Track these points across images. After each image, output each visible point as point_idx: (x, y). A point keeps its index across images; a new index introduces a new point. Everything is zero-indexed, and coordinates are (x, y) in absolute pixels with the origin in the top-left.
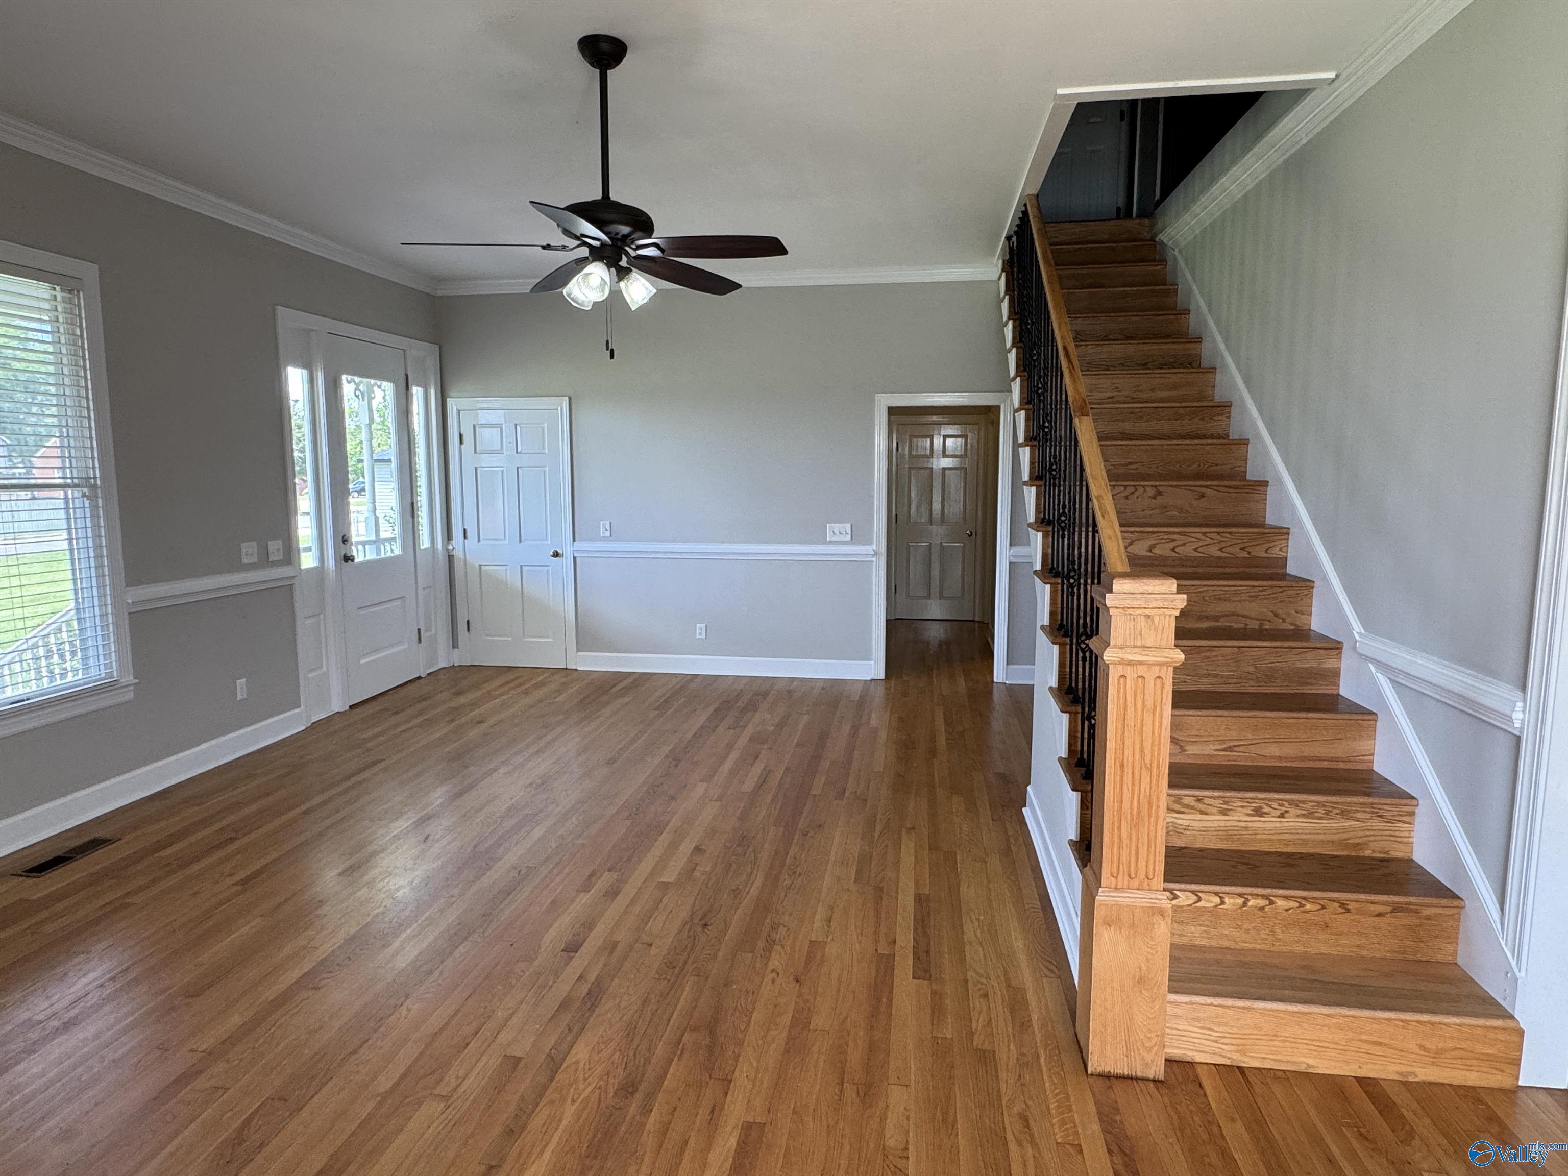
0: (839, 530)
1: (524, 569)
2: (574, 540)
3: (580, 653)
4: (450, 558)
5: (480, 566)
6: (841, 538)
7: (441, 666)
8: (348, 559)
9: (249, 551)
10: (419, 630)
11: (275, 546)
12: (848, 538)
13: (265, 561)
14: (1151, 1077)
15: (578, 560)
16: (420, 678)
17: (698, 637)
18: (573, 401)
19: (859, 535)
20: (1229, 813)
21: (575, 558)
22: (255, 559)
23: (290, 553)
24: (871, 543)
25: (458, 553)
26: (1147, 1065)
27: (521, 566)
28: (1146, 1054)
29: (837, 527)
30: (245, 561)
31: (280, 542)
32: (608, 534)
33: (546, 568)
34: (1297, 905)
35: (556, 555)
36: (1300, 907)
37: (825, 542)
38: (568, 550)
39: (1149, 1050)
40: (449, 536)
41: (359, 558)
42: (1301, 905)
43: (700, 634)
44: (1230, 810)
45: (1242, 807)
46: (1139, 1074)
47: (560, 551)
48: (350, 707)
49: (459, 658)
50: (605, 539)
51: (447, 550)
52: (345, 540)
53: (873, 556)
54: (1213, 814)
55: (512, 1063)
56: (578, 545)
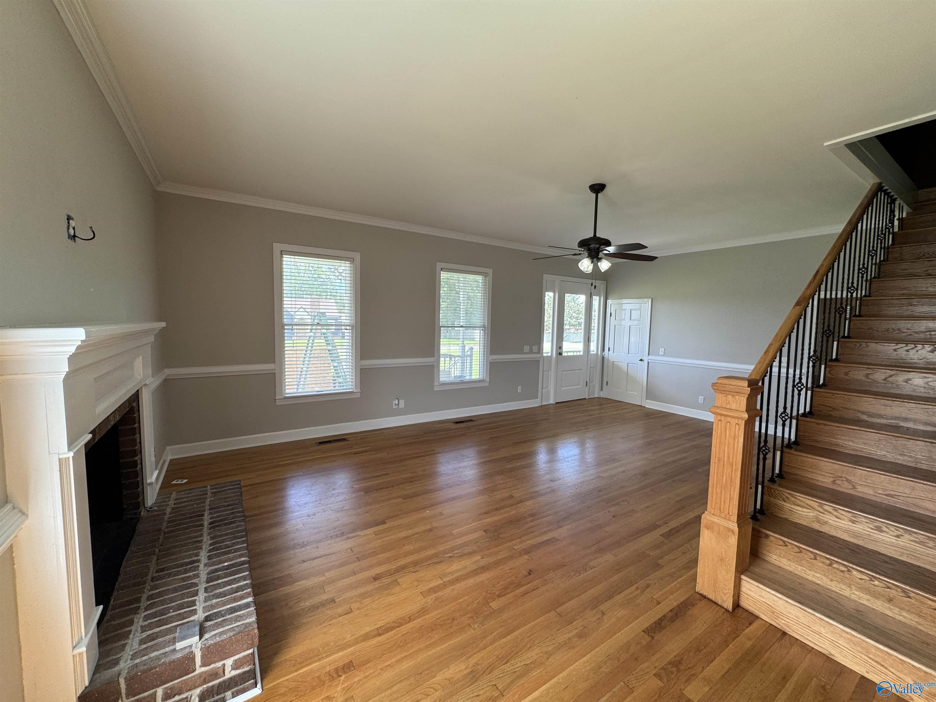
1: (629, 364)
2: (649, 355)
3: (647, 401)
4: (603, 358)
5: (613, 362)
7: (596, 396)
8: (560, 354)
9: (526, 348)
10: (587, 382)
11: (535, 348)
13: (531, 352)
14: (726, 607)
15: (650, 363)
16: (585, 399)
17: (700, 402)
18: (653, 300)
20: (857, 523)
21: (648, 362)
22: (528, 351)
23: (540, 350)
25: (606, 356)
26: (723, 601)
28: (723, 596)
30: (524, 351)
31: (537, 346)
32: (663, 353)
33: (637, 365)
34: (869, 579)
35: (641, 360)
36: (870, 581)
38: (646, 358)
39: (725, 594)
40: (603, 350)
41: (564, 354)
42: (871, 580)
43: (701, 401)
44: (857, 521)
45: (867, 523)
46: (719, 603)
47: (643, 359)
48: (556, 403)
49: (603, 395)
50: (662, 356)
51: (603, 355)
52: (560, 348)
54: (844, 520)
55: (511, 497)
56: (650, 357)
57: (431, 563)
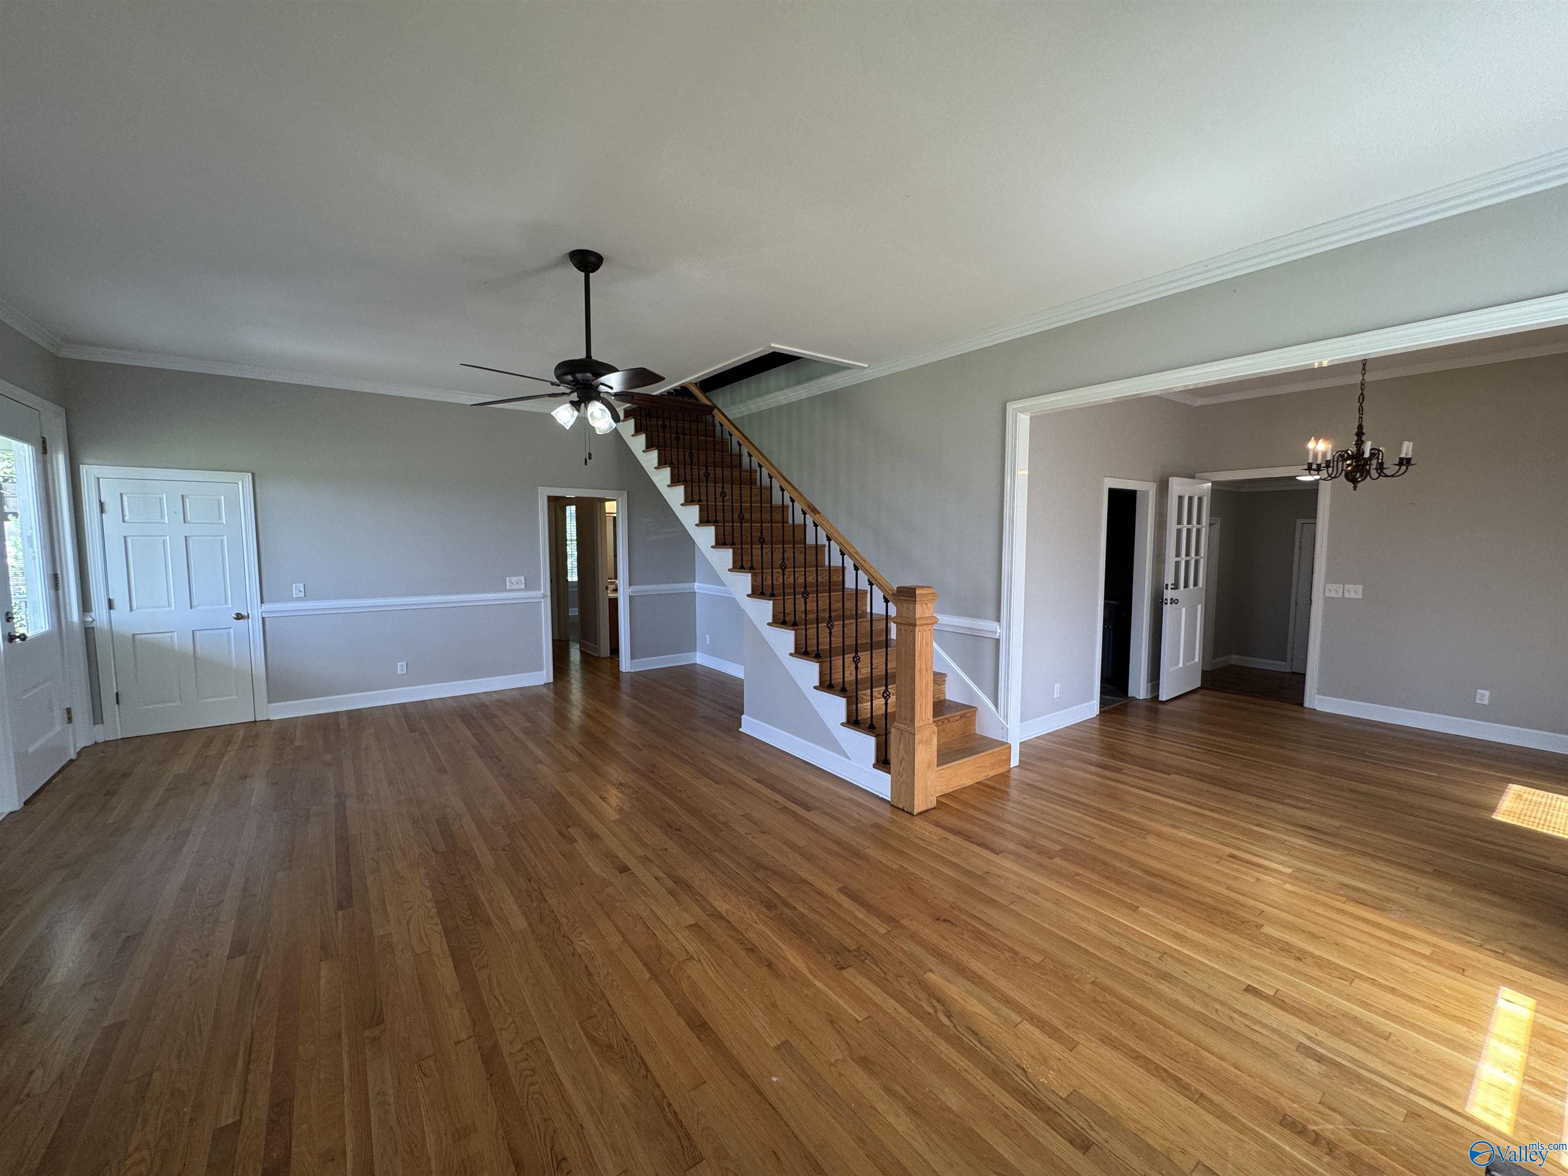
0: (516, 581)
1: (197, 634)
2: (262, 602)
3: (271, 705)
4: (90, 630)
5: (134, 635)
6: (517, 587)
7: (83, 745)
10: (69, 710)
12: (523, 586)
15: (267, 620)
16: (72, 760)
17: (399, 673)
18: (258, 474)
19: (530, 584)
21: (263, 619)
24: (539, 589)
25: (101, 624)
26: (931, 802)
27: (193, 631)
28: (931, 798)
29: (514, 579)
32: (302, 595)
33: (227, 631)
35: (239, 617)
37: (506, 590)
38: (255, 612)
39: (932, 795)
40: (86, 608)
43: (402, 672)
46: (929, 808)
47: (245, 614)
48: (25, 804)
50: (298, 599)
51: (87, 623)
53: (542, 598)
56: (266, 607)
57: (983, 1045)
